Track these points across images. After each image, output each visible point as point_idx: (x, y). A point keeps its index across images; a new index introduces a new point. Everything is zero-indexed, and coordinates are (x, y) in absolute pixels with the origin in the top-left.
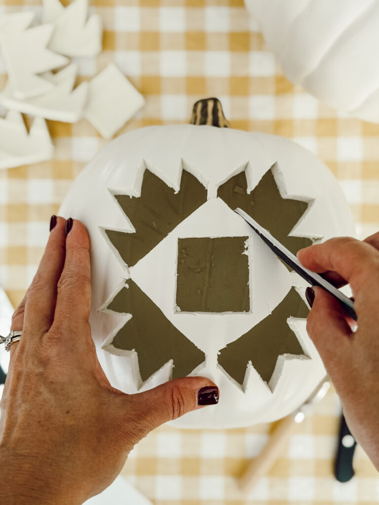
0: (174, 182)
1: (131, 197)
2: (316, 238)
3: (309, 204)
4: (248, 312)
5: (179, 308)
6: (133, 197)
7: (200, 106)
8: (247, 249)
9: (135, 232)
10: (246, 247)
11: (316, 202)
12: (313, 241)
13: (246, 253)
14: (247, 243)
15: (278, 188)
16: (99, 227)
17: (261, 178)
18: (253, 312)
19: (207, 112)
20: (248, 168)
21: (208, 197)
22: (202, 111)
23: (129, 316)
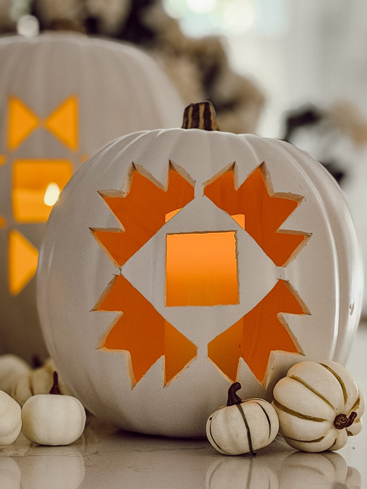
7: (191, 110)
9: (125, 231)
15: (266, 186)
16: (90, 228)
19: (198, 116)
20: (235, 167)
21: (195, 196)
22: (193, 115)
23: (120, 313)
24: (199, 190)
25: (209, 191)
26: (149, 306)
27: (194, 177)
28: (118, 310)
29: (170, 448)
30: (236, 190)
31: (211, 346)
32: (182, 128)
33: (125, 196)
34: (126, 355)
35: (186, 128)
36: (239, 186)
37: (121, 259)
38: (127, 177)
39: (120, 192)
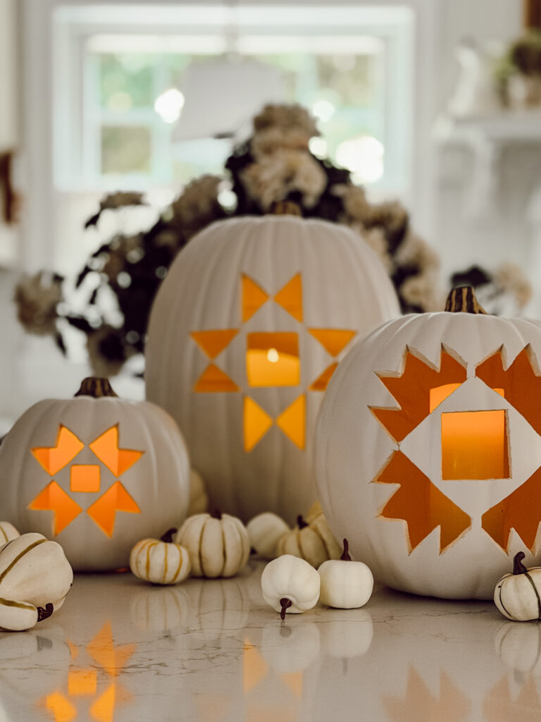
4: (508, 478)
9: (401, 409)
15: (532, 367)
16: (368, 406)
17: (515, 358)
19: (461, 298)
20: (503, 349)
21: (468, 377)
22: (456, 298)
23: (398, 486)
24: (471, 372)
25: (480, 372)
26: (426, 480)
27: (466, 359)
28: (396, 482)
29: (469, 611)
30: (505, 369)
31: (485, 517)
32: (446, 310)
33: (400, 376)
34: (403, 524)
35: (450, 310)
36: (508, 367)
37: (399, 436)
38: (402, 359)
39: (396, 373)
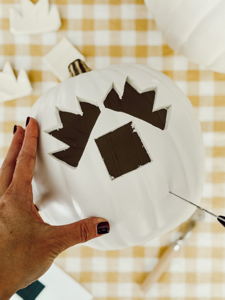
0: (78, 111)
1: (58, 130)
2: (167, 107)
3: (155, 91)
4: (150, 161)
5: (113, 177)
6: (59, 129)
7: (71, 67)
8: (134, 128)
9: (69, 147)
10: (133, 128)
11: (158, 88)
12: (166, 109)
13: (134, 131)
14: (133, 126)
15: (135, 89)
16: (48, 154)
17: (124, 88)
18: (153, 160)
